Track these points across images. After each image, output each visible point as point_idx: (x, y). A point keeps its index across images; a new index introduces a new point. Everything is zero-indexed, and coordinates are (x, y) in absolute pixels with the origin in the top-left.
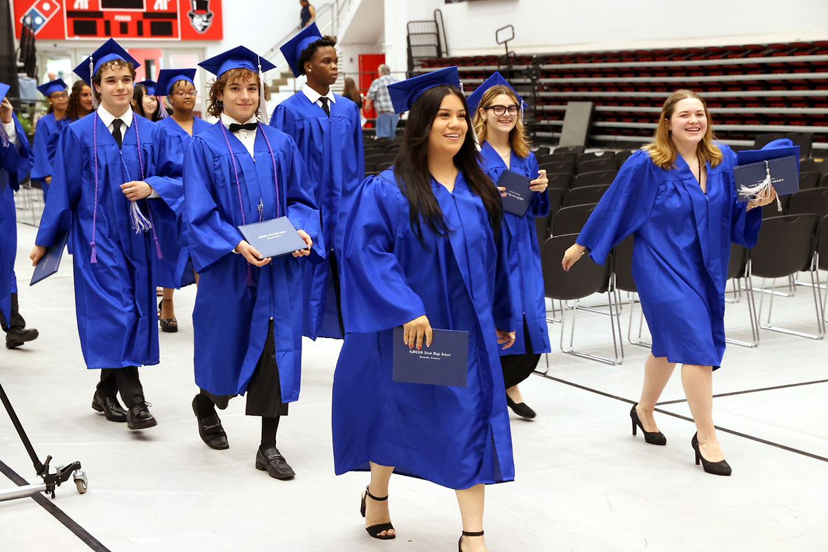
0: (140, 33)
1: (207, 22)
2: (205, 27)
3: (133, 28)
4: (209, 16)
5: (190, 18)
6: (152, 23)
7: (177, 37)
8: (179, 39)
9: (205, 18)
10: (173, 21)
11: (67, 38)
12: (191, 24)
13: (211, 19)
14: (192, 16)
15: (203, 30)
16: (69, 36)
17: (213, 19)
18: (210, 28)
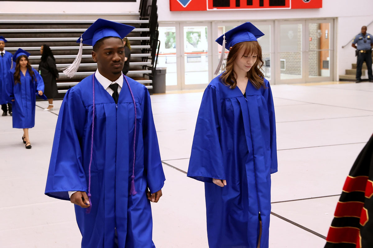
7: (289, 7)
8: (290, 8)
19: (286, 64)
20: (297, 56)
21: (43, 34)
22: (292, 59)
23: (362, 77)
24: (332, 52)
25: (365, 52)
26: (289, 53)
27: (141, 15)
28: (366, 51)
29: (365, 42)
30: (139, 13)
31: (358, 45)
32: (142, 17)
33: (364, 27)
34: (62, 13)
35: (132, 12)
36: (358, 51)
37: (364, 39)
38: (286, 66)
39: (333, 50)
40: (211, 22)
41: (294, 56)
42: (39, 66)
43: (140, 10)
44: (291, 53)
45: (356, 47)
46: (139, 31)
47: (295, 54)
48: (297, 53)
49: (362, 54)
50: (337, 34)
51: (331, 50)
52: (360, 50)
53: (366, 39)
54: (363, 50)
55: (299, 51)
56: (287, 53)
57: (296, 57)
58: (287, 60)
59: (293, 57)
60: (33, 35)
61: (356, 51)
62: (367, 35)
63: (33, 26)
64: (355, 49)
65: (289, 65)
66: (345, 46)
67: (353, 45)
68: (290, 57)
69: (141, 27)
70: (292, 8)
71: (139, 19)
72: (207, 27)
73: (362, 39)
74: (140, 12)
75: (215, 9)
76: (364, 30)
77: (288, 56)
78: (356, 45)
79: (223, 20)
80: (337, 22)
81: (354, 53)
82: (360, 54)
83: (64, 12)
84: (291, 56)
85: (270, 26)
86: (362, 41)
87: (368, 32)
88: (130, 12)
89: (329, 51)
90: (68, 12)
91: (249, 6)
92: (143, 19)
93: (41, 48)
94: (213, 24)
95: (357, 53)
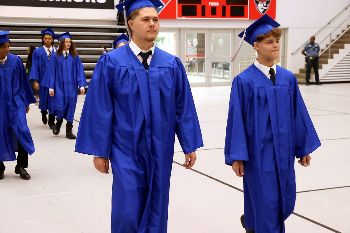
0: (224, 15)
1: (266, 6)
2: (265, 10)
3: (219, 11)
4: (268, 3)
5: (256, 4)
6: (231, 7)
7: (247, 18)
8: (248, 19)
9: (265, 5)
10: (245, 6)
11: (177, 18)
12: (256, 7)
13: (269, 5)
14: (257, 3)
15: (263, 12)
16: (178, 17)
17: (270, 4)
18: (268, 10)
19: (240, 68)
20: (250, 60)
21: (31, 36)
22: (246, 63)
23: (311, 81)
24: (283, 58)
25: (313, 59)
26: (243, 58)
27: (119, 21)
28: (315, 58)
29: (314, 50)
30: (117, 20)
31: (307, 52)
32: (120, 23)
33: (313, 37)
34: (48, 17)
35: (111, 18)
36: (307, 58)
37: (313, 47)
38: (240, 69)
39: (284, 57)
40: (180, 29)
41: (248, 60)
42: (27, 65)
43: (118, 17)
44: (245, 58)
45: (305, 55)
46: (117, 35)
47: (248, 59)
48: (250, 58)
49: (311, 60)
50: (287, 42)
51: (282, 56)
52: (310, 57)
53: (314, 47)
54: (312, 57)
55: (252, 56)
56: (241, 58)
57: (249, 62)
58: (241, 64)
59: (247, 62)
60: (22, 36)
61: (306, 58)
62: (315, 44)
63: (22, 28)
64: (305, 56)
65: (243, 68)
66: (294, 53)
67: (303, 53)
68: (244, 62)
69: (118, 32)
70: (250, 19)
71: (117, 24)
72: (175, 33)
73: (311, 47)
74: (118, 18)
75: (184, 18)
76: (313, 40)
77: (242, 60)
78: (305, 52)
79: (189, 28)
80: (287, 32)
81: (304, 60)
82: (309, 60)
83: (50, 16)
84: (245, 60)
85: (231, 34)
86: (312, 49)
87: (315, 42)
88: (109, 18)
89: (281, 57)
90: (53, 17)
91: (213, 16)
92: (120, 25)
93: (28, 49)
94: (182, 31)
95: (307, 60)
